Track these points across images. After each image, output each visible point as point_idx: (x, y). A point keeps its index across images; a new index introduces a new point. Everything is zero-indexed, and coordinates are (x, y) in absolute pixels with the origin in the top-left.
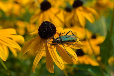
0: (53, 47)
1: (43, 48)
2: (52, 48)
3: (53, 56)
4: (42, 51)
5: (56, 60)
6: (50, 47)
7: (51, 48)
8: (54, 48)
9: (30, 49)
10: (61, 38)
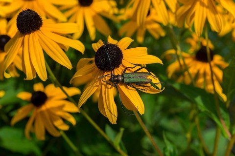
0: (109, 86)
1: (97, 82)
2: (108, 88)
3: (106, 101)
4: (94, 86)
5: (107, 108)
6: (105, 85)
7: (106, 87)
8: (111, 88)
9: (81, 76)
10: (123, 77)
